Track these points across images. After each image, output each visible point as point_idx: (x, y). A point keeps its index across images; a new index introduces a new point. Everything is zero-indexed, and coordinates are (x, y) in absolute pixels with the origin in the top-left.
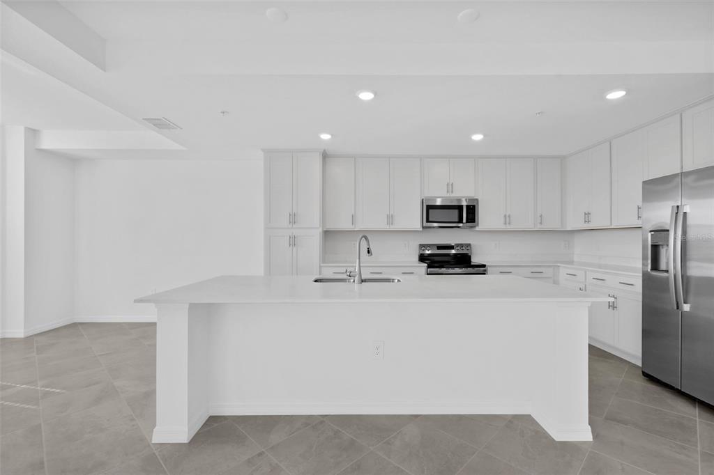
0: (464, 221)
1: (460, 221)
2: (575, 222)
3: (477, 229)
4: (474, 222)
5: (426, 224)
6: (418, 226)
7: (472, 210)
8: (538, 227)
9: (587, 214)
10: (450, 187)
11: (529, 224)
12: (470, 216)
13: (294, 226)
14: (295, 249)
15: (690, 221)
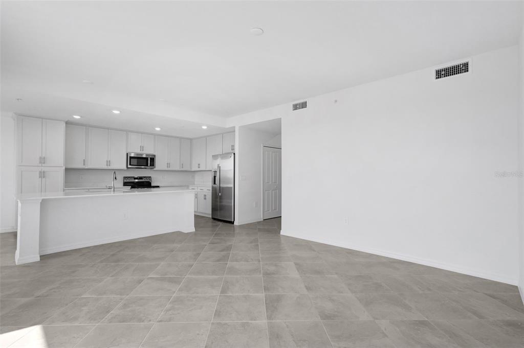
0: (149, 165)
1: (147, 165)
2: (195, 168)
3: (155, 169)
4: (153, 166)
5: (129, 166)
6: (124, 167)
7: (153, 160)
8: (182, 169)
9: (199, 164)
10: (142, 148)
11: (178, 168)
12: (152, 163)
13: (43, 165)
14: (44, 179)
15: (221, 169)
